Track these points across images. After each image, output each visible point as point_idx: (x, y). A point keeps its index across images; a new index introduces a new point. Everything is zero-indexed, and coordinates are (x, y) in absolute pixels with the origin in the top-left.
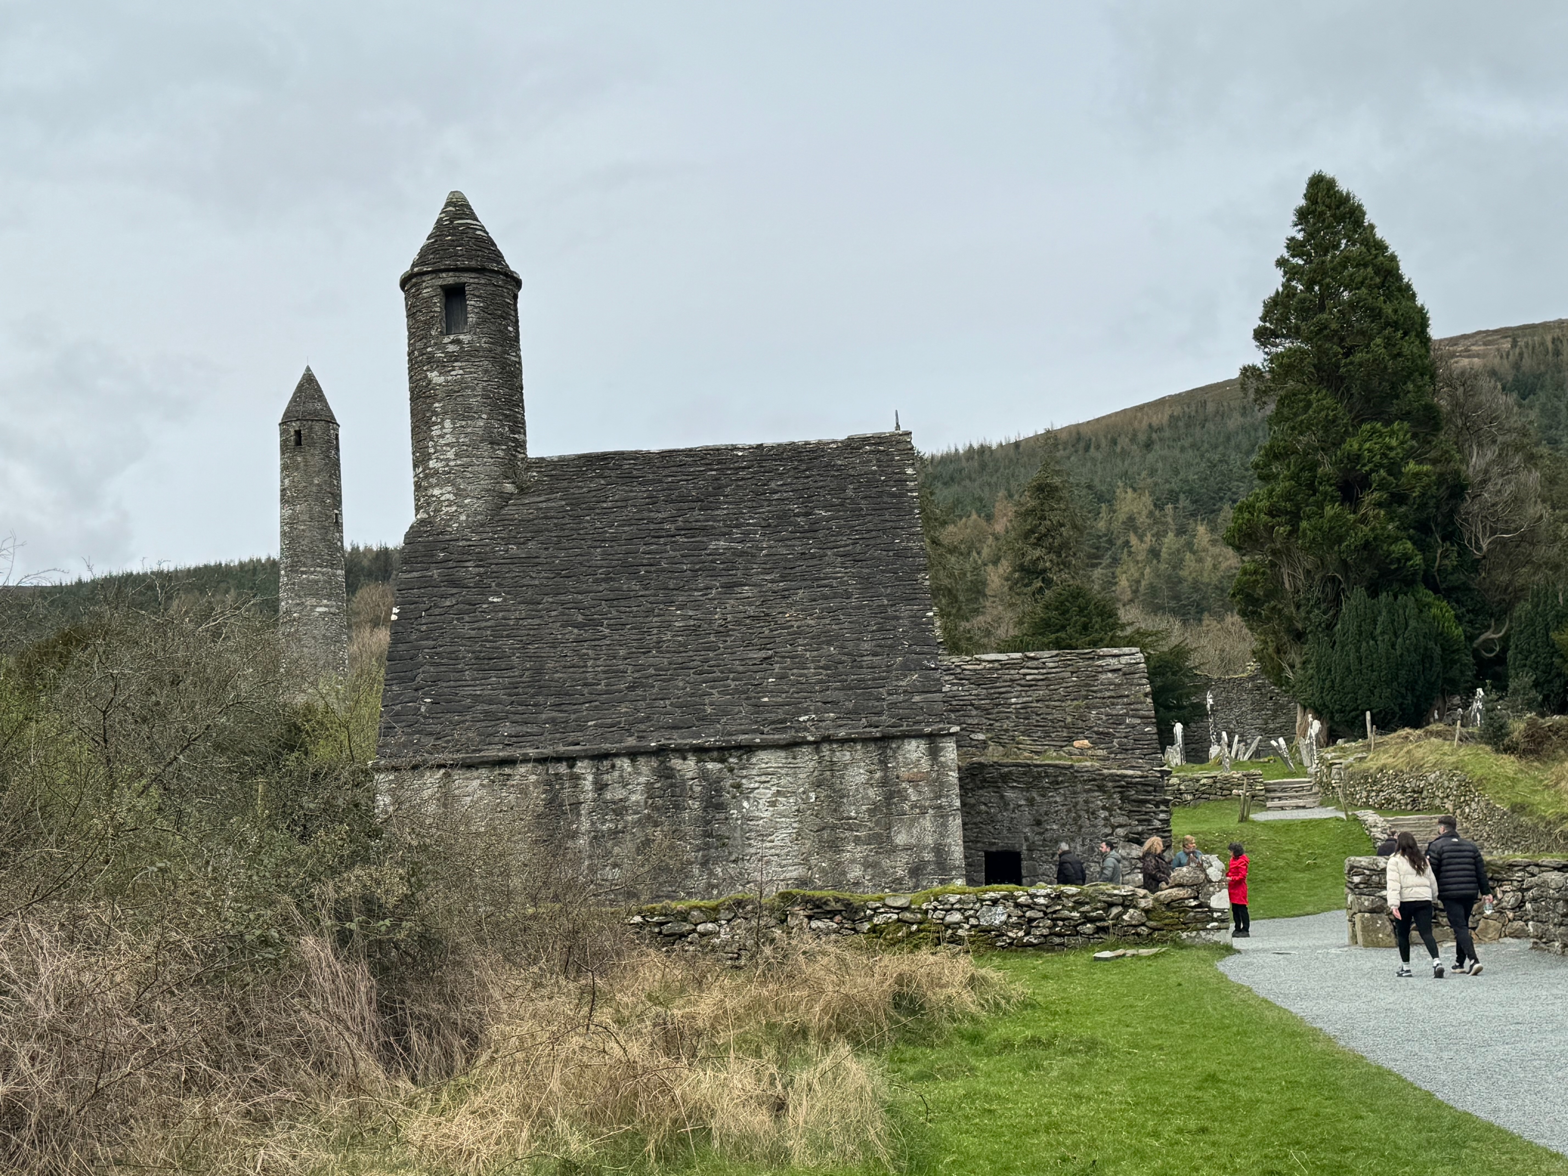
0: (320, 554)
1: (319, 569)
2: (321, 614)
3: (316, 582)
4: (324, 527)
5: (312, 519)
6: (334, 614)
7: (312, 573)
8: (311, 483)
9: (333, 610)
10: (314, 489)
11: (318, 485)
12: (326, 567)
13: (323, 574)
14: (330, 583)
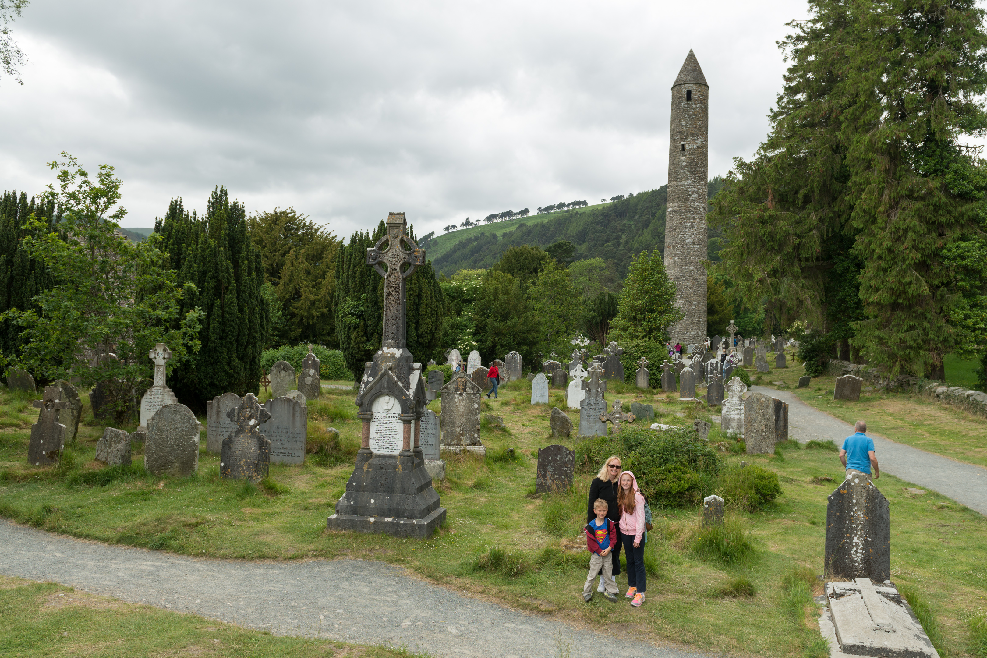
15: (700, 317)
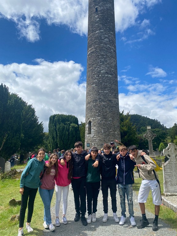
6: (93, 52)
15: (115, 131)
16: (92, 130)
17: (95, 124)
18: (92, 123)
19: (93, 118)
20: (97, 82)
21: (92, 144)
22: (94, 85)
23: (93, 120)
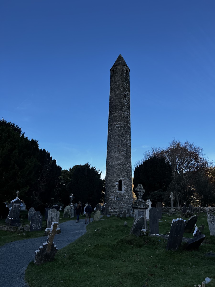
0: (118, 107)
1: (117, 112)
2: (118, 127)
3: (116, 116)
4: (120, 98)
5: (116, 96)
6: (123, 127)
7: (115, 113)
8: (116, 85)
9: (121, 126)
10: (117, 86)
11: (118, 85)
12: (120, 111)
13: (119, 113)
14: (121, 116)
16: (123, 188)
17: (125, 183)
18: (122, 182)
19: (123, 178)
20: (126, 151)
21: (123, 198)
22: (124, 153)
23: (124, 180)
